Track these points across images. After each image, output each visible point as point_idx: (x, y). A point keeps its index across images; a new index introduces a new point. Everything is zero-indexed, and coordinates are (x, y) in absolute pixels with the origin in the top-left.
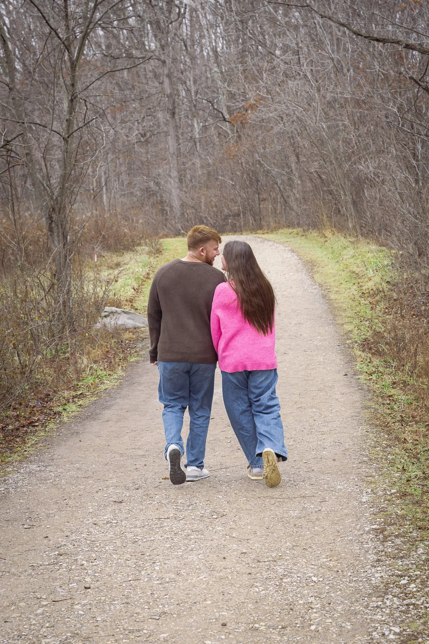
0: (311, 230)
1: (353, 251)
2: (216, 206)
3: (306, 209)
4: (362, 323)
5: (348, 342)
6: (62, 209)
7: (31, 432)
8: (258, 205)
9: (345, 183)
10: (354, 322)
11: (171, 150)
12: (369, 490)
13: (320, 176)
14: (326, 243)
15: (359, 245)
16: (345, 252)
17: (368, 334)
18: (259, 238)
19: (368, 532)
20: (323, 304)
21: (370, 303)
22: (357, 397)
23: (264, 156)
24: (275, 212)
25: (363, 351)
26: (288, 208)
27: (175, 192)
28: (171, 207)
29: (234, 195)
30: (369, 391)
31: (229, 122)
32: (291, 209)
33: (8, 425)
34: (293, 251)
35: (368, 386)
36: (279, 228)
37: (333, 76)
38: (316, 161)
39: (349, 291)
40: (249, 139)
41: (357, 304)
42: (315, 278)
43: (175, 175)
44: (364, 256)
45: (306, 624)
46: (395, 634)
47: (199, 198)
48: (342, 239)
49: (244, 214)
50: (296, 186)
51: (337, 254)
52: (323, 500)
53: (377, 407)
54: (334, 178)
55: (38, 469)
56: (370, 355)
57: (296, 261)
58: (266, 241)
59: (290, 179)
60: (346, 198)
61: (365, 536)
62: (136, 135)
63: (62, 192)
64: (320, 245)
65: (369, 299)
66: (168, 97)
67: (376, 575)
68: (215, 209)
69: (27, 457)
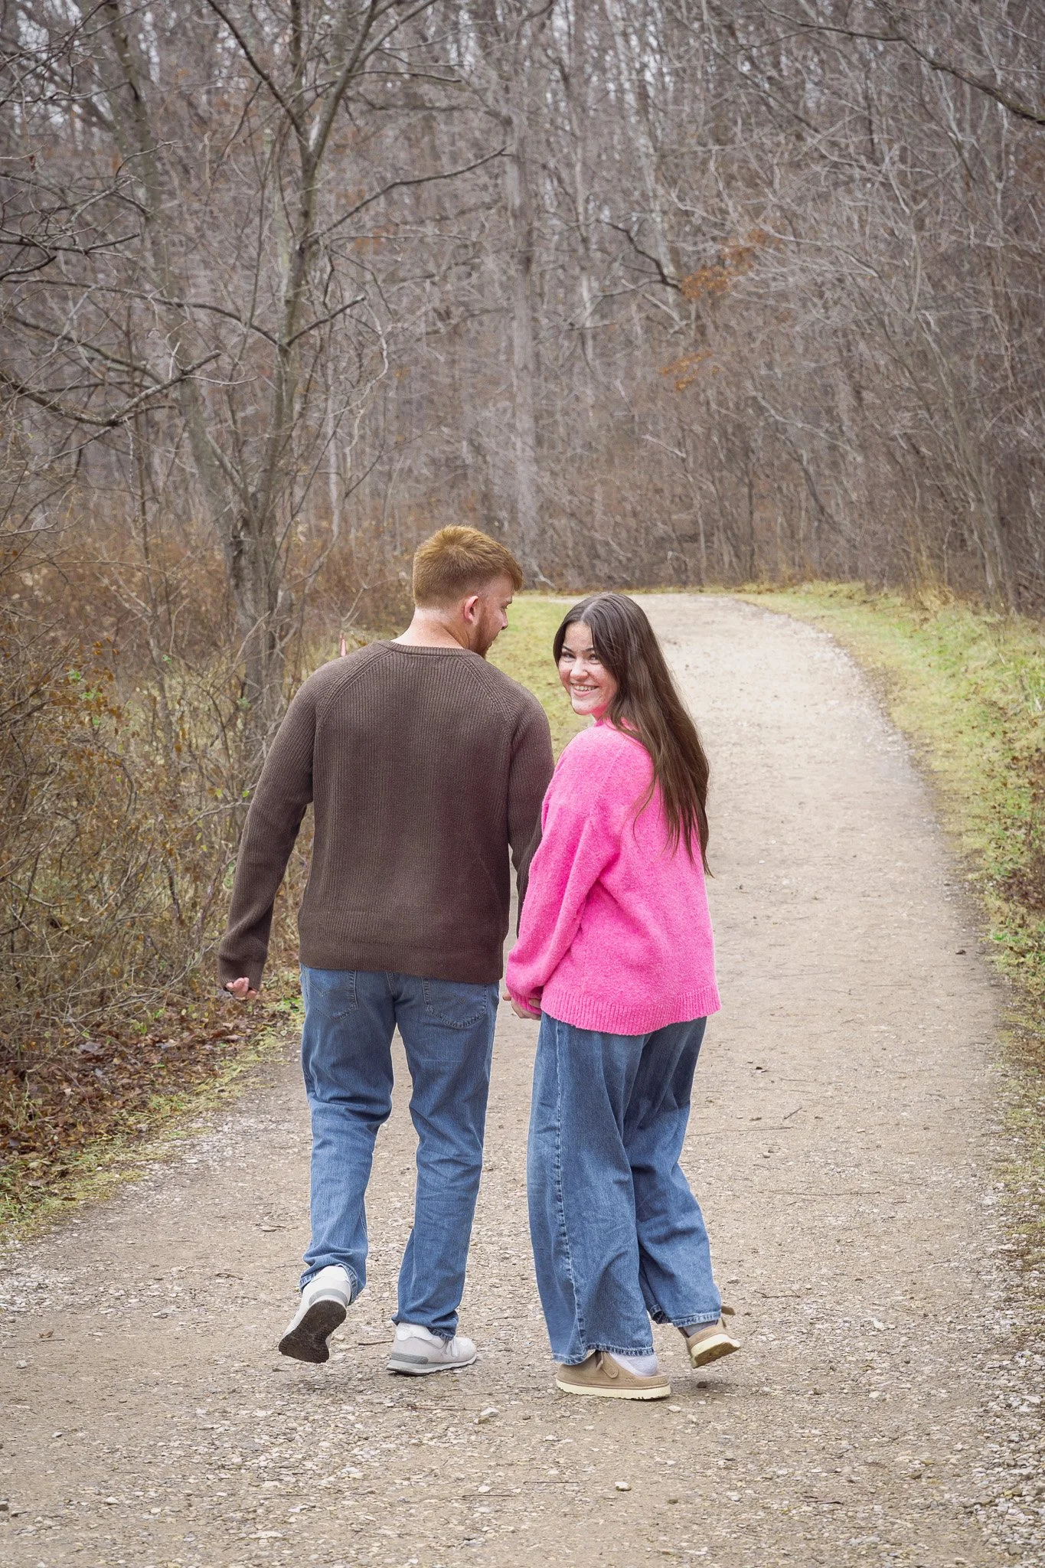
0: (885, 589)
1: (995, 649)
2: (635, 514)
3: (875, 533)
4: (1008, 833)
5: (970, 876)
6: (267, 522)
7: (224, 1053)
8: (746, 516)
9: (980, 469)
10: (988, 830)
11: (518, 358)
12: (1001, 1185)
13: (914, 447)
14: (925, 626)
15: (1009, 635)
16: (973, 651)
17: (1023, 860)
18: (747, 603)
19: (993, 1256)
20: (911, 781)
21: (1032, 784)
22: (987, 1000)
23: (769, 386)
24: (793, 537)
25: (1007, 900)
26: (826, 527)
27: (525, 472)
28: (513, 511)
29: (684, 486)
30: (1015, 990)
31: (674, 286)
32: (835, 528)
33: (166, 1038)
34: (839, 645)
35: (1014, 980)
36: (803, 579)
37: (958, 186)
38: (907, 409)
39: (979, 751)
40: (730, 340)
41: (999, 785)
42: (895, 715)
43: (527, 426)
44: (1022, 663)
45: (859, 1391)
46: (1030, 1405)
47: (590, 489)
48: (968, 615)
49: (709, 537)
50: (851, 470)
51: (952, 654)
52: (900, 1201)
53: (1032, 1025)
54: (952, 455)
55: (262, 1126)
56: (1023, 910)
57: (847, 669)
58: (767, 615)
59: (833, 448)
60: (982, 509)
61: (985, 1262)
62: (426, 314)
63: (270, 480)
64: (909, 629)
65: (1030, 773)
66: (515, 216)
67: (1002, 1322)
68: (632, 522)
69: (229, 1103)
